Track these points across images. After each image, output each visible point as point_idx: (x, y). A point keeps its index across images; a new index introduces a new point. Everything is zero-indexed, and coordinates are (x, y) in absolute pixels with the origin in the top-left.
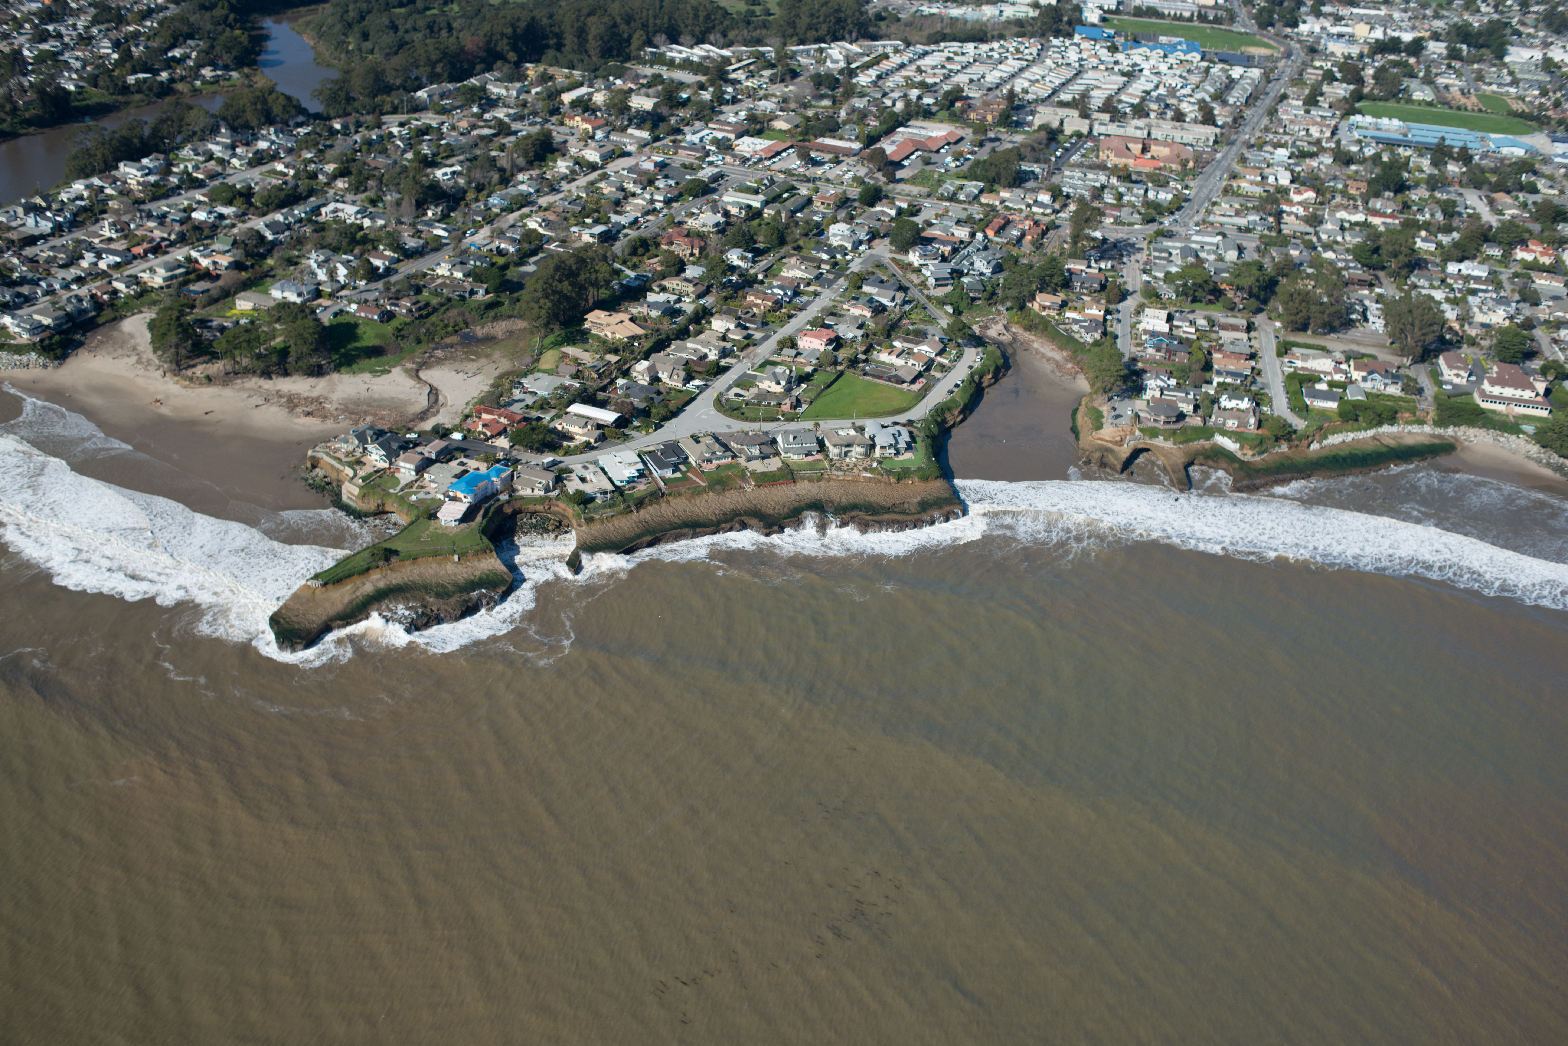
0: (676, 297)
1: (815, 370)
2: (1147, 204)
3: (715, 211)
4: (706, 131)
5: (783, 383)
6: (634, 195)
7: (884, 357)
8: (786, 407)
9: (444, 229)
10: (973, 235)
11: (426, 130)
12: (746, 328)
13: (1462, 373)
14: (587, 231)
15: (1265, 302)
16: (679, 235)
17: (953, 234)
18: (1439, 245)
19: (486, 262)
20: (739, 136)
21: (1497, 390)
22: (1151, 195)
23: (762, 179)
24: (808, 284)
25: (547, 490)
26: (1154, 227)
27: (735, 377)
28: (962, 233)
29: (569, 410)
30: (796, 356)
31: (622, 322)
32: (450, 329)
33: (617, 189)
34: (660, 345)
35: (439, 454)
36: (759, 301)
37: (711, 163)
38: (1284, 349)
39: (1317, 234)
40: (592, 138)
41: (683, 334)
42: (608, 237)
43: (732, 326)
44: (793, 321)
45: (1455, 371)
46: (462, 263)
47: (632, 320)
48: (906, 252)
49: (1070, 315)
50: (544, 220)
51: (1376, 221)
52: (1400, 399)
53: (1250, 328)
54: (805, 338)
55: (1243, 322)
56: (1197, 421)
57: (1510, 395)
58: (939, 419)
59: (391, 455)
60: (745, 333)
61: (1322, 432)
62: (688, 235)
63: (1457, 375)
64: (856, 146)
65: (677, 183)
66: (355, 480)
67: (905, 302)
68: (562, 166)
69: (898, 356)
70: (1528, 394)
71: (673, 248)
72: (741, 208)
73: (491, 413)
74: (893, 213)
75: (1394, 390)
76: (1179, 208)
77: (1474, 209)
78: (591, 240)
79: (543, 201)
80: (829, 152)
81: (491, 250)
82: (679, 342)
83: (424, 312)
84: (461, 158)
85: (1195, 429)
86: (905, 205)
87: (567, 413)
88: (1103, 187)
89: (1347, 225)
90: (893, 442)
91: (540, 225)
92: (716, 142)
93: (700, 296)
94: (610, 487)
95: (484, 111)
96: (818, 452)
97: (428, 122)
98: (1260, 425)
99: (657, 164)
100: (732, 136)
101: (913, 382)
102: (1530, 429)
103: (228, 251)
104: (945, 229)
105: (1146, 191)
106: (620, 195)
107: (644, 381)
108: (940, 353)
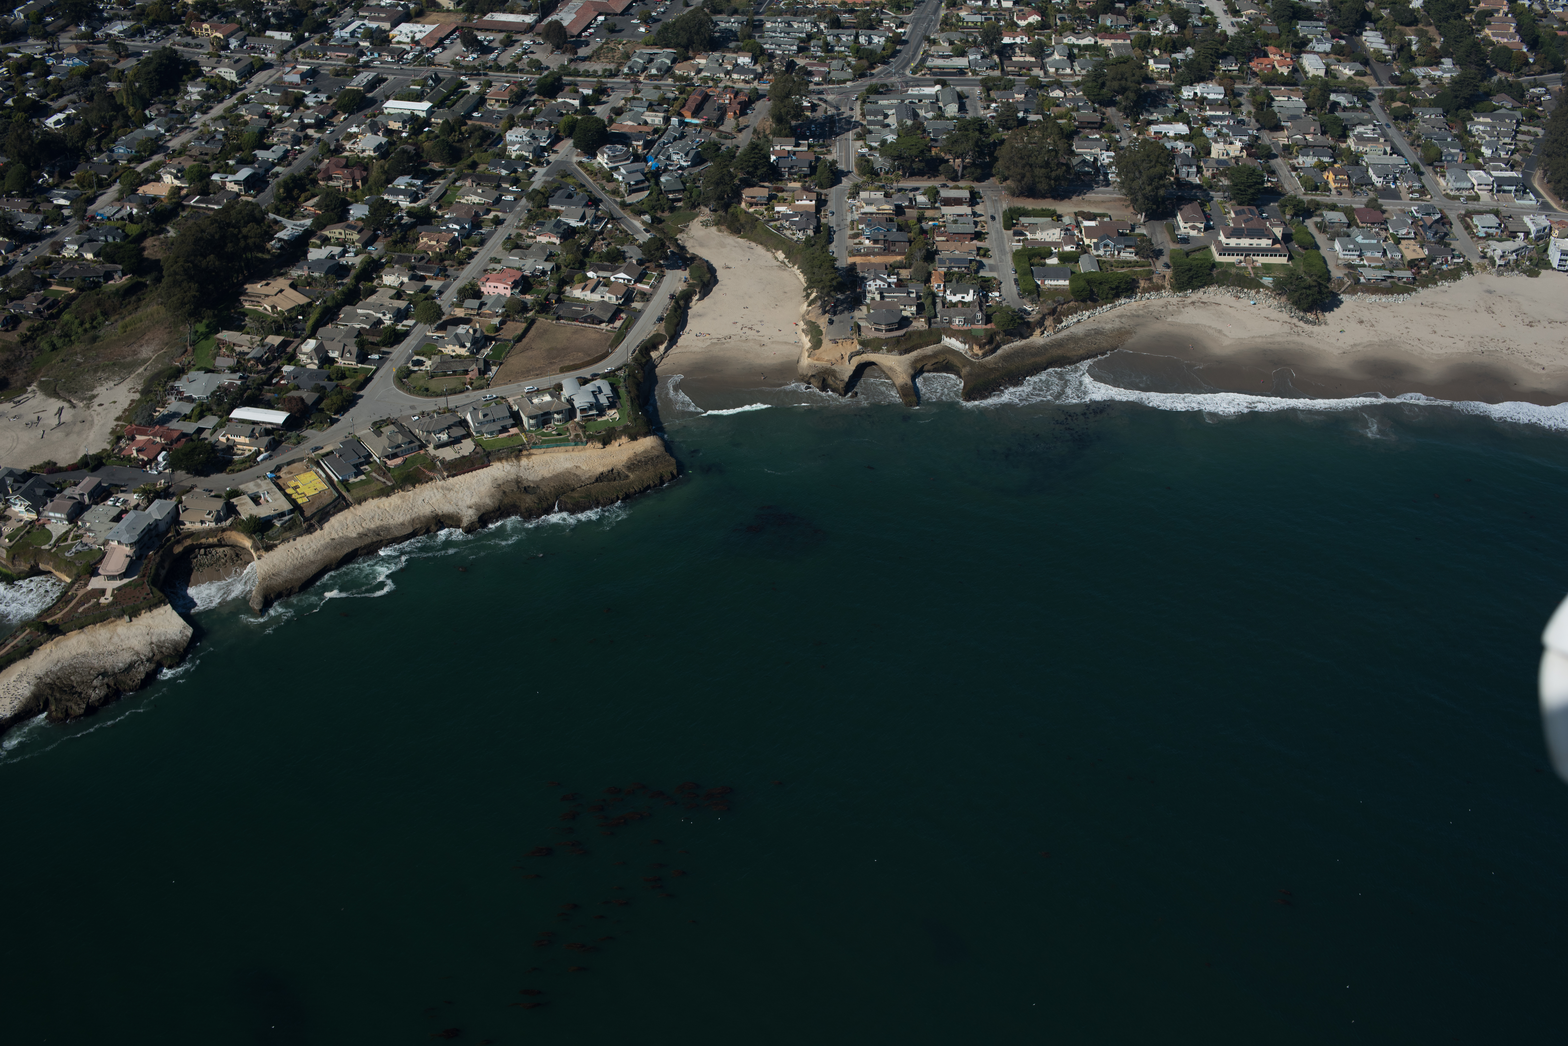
0: (340, 249)
1: (502, 323)
2: (858, 51)
3: (374, 129)
4: (357, 23)
5: (468, 345)
6: (280, 120)
7: (577, 293)
8: (473, 374)
9: (64, 197)
10: (667, 120)
11: (29, 63)
12: (423, 279)
13: (1198, 224)
14: (231, 178)
15: (990, 164)
16: (337, 166)
17: (646, 123)
18: (1174, 64)
19: (118, 235)
20: (395, 24)
21: (1233, 242)
22: (862, 40)
23: (426, 79)
24: (488, 211)
25: (218, 520)
26: (866, 83)
27: (415, 343)
28: (655, 119)
29: (232, 416)
30: (480, 308)
31: (281, 291)
32: (87, 325)
33: (261, 116)
34: (328, 315)
35: (91, 495)
36: (434, 243)
37: (367, 66)
38: (1012, 220)
39: (1043, 67)
40: (226, 47)
41: (353, 297)
42: (256, 182)
43: (406, 280)
44: (474, 262)
45: (1190, 224)
46: (90, 240)
47: (293, 286)
48: (594, 156)
49: (780, 209)
50: (179, 171)
51: (1107, 43)
52: (1135, 265)
53: (974, 199)
54: (488, 284)
55: (966, 194)
56: (922, 325)
57: (1247, 245)
58: (644, 360)
59: (37, 505)
60: (421, 285)
61: (1054, 315)
62: (346, 166)
63: (1194, 229)
64: (530, 19)
65: (329, 98)
67: (597, 219)
68: (194, 92)
69: (593, 291)
70: (1265, 243)
71: (331, 183)
72: (404, 122)
73: (145, 434)
74: (576, 103)
75: (1128, 255)
76: (894, 54)
78: (237, 189)
79: (176, 143)
80: (501, 31)
81: (122, 219)
82: (347, 308)
83: (55, 311)
84: (74, 97)
85: (920, 333)
86: (589, 91)
87: (231, 420)
88: (810, 37)
89: (1076, 51)
90: (593, 400)
91: (176, 177)
92: (369, 35)
93: (366, 244)
94: (286, 506)
95: (95, 29)
96: (513, 426)
97: (28, 51)
98: (988, 319)
99: (303, 76)
100: (386, 26)
101: (611, 320)
102: (1267, 280)
104: (637, 117)
105: (857, 37)
106: (265, 122)
107: (312, 365)
108: (639, 280)
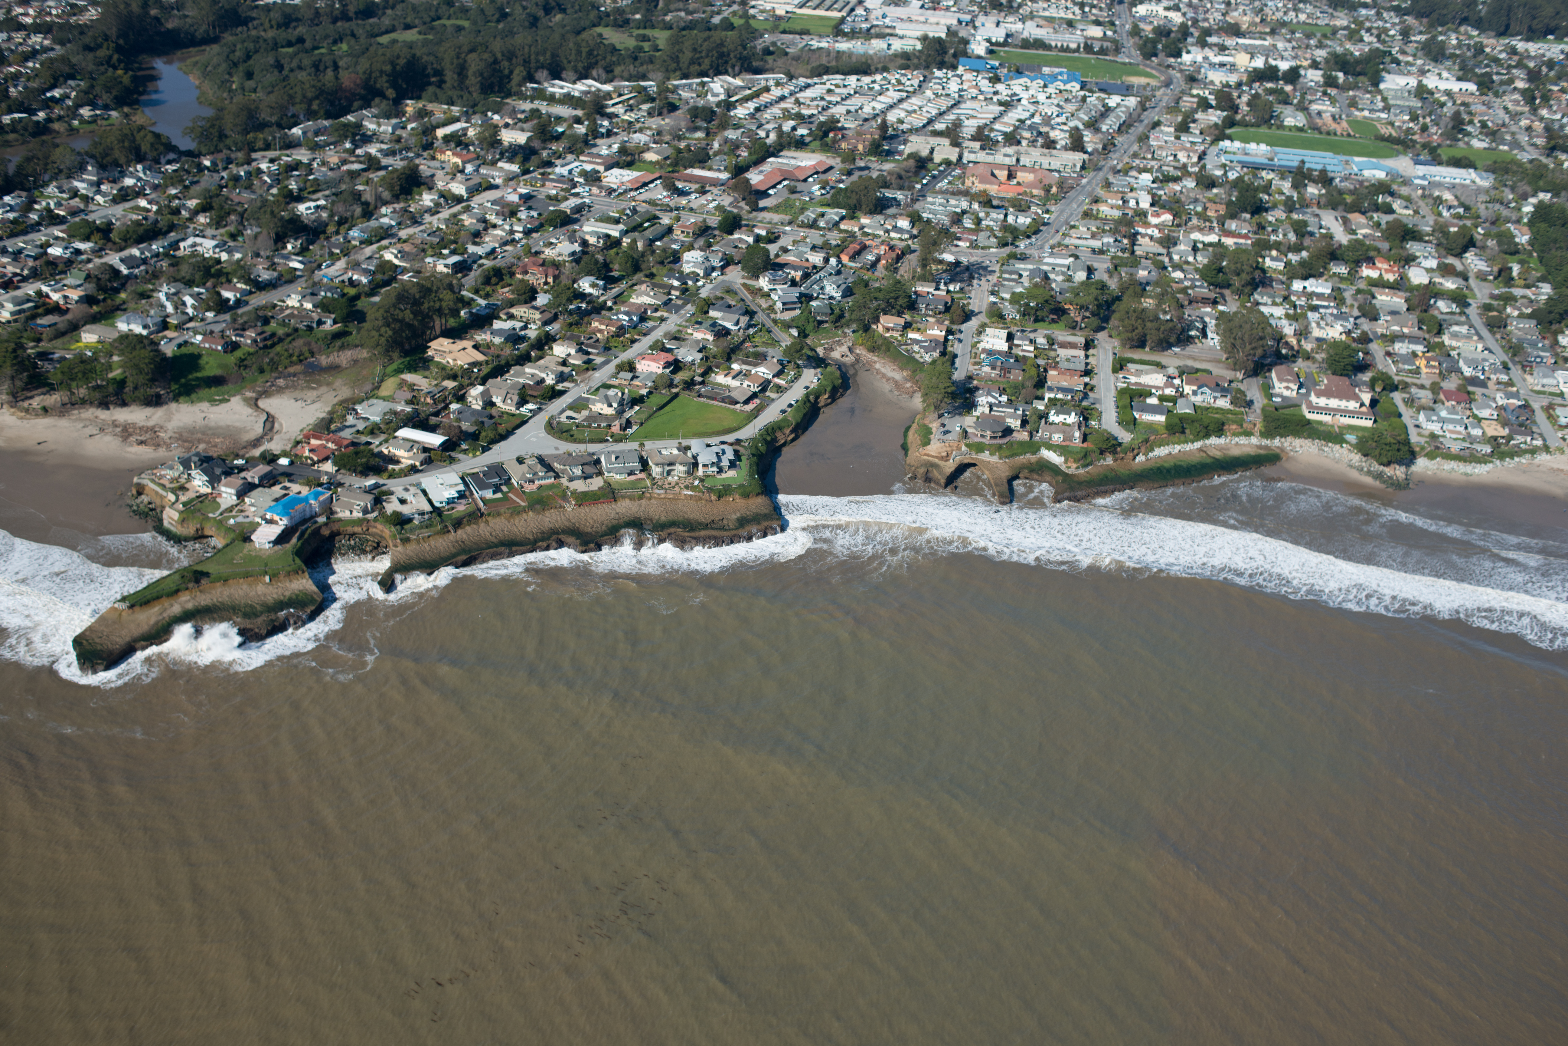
0: (522, 324)
1: (650, 393)
2: (1006, 227)
3: (572, 240)
4: (576, 164)
5: (615, 405)
6: (495, 226)
7: (720, 378)
8: (616, 429)
9: (300, 262)
10: (826, 260)
11: (296, 165)
12: (588, 353)
13: (1292, 385)
14: (442, 261)
15: (1106, 319)
16: (534, 264)
17: (807, 260)
18: (1288, 264)
19: (337, 293)
20: (608, 168)
21: (1322, 402)
22: (1011, 219)
23: (625, 209)
24: (656, 310)
25: (365, 511)
26: (1008, 250)
27: (570, 400)
28: (816, 259)
29: (397, 434)
30: (632, 379)
31: (464, 349)
32: (295, 358)
33: (478, 221)
34: (499, 370)
35: (261, 479)
36: (603, 327)
37: (577, 195)
38: (1120, 366)
39: (1169, 254)
40: (462, 171)
41: (524, 359)
42: (462, 268)
43: (573, 352)
44: (636, 346)
45: (1285, 384)
46: (313, 294)
47: (476, 347)
48: (757, 278)
49: (912, 335)
50: (400, 252)
51: (1229, 241)
52: (1229, 411)
53: (1088, 345)
54: (643, 362)
55: (1082, 340)
56: (1024, 436)
57: (1335, 406)
58: (769, 438)
59: (213, 481)
60: (586, 357)
61: (1148, 444)
62: (543, 264)
63: (1287, 388)
64: (724, 176)
65: (540, 215)
66: (175, 506)
67: (750, 326)
68: (427, 199)
69: (734, 378)
70: (1352, 405)
71: (527, 277)
72: (599, 238)
73: (319, 438)
74: (751, 240)
75: (1223, 403)
76: (1037, 232)
77: (1329, 229)
78: (445, 270)
79: (403, 234)
80: (697, 182)
81: (343, 281)
82: (518, 368)
83: (269, 343)
84: (327, 193)
85: (1022, 444)
86: (763, 233)
87: (395, 437)
88: (964, 212)
89: (1200, 246)
90: (715, 460)
91: (396, 257)
92: (584, 174)
93: (546, 323)
94: (427, 508)
95: (357, 147)
96: (641, 471)
97: (299, 158)
98: (1085, 439)
99: (521, 196)
100: (601, 168)
101: (747, 402)
102: (1351, 438)
103: (79, 286)
104: (800, 255)
105: (1006, 216)
106: (481, 227)
107: (477, 405)
108: (778, 375)
